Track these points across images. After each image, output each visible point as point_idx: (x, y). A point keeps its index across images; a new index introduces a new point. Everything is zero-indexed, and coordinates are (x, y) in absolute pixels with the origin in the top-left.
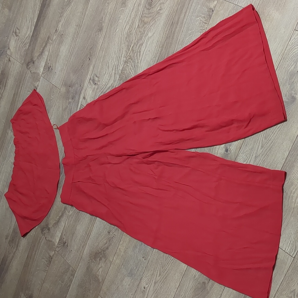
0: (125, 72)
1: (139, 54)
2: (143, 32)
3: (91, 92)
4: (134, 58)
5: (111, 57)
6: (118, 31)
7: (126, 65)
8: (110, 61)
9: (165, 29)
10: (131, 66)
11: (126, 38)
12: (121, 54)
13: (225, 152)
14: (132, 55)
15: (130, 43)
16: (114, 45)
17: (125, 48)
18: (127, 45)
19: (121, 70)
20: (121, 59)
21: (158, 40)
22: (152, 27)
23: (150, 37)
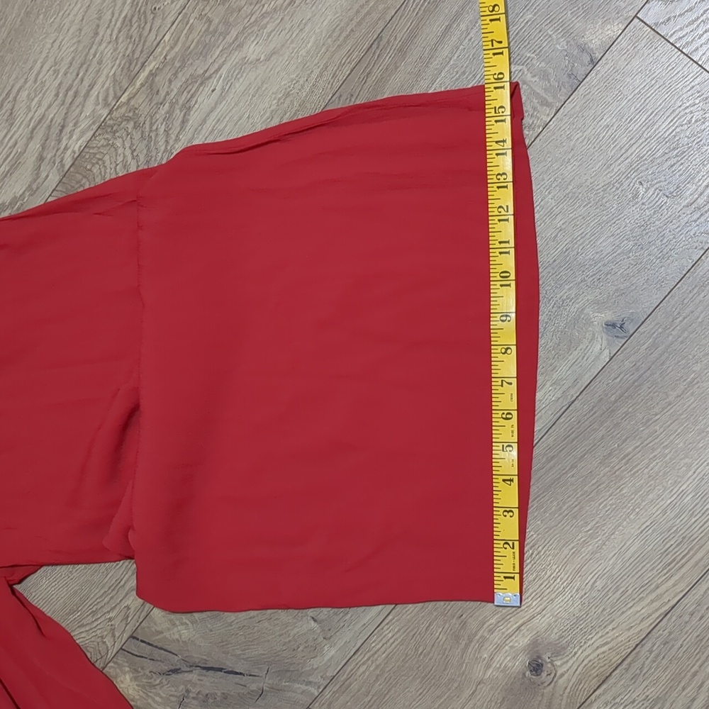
0: (96, 170)
1: (178, 115)
2: (221, 28)
4: (152, 125)
5: (32, 77)
7: (103, 142)
8: (24, 94)
10: (128, 152)
11: (127, 22)
12: (86, 83)
13: (528, 673)
14: (144, 109)
15: (142, 52)
16: (59, 29)
17: (110, 65)
18: (124, 55)
19: (74, 152)
20: (83, 106)
21: (289, 89)
22: (268, 23)
23: (252, 62)
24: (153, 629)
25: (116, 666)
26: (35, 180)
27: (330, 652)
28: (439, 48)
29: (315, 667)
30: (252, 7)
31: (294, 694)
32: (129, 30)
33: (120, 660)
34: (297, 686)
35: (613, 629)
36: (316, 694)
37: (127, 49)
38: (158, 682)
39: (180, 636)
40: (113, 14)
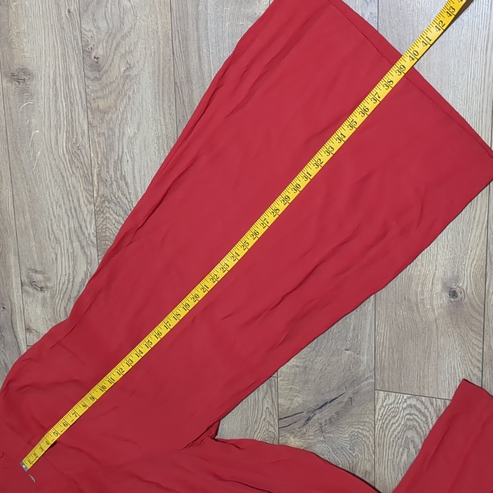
0: (108, 234)
1: (122, 183)
2: (110, 133)
3: (39, 310)
4: (115, 196)
5: (53, 217)
6: (41, 155)
7: (102, 220)
8: (55, 226)
9: (163, 104)
10: (115, 216)
11: (71, 161)
12: (75, 201)
13: (452, 300)
14: (107, 192)
15: (87, 170)
16: (47, 188)
17: (79, 185)
18: (81, 176)
19: (93, 233)
20: (82, 212)
21: (157, 135)
22: (127, 114)
23: (133, 137)
24: (285, 409)
25: (283, 437)
26: (87, 259)
27: (365, 358)
28: (203, 67)
29: (364, 369)
30: (115, 114)
31: (365, 389)
32: (75, 165)
33: (282, 433)
34: (363, 384)
35: (471, 251)
36: (374, 381)
37: (80, 173)
38: (305, 430)
39: (299, 403)
40: (63, 163)
